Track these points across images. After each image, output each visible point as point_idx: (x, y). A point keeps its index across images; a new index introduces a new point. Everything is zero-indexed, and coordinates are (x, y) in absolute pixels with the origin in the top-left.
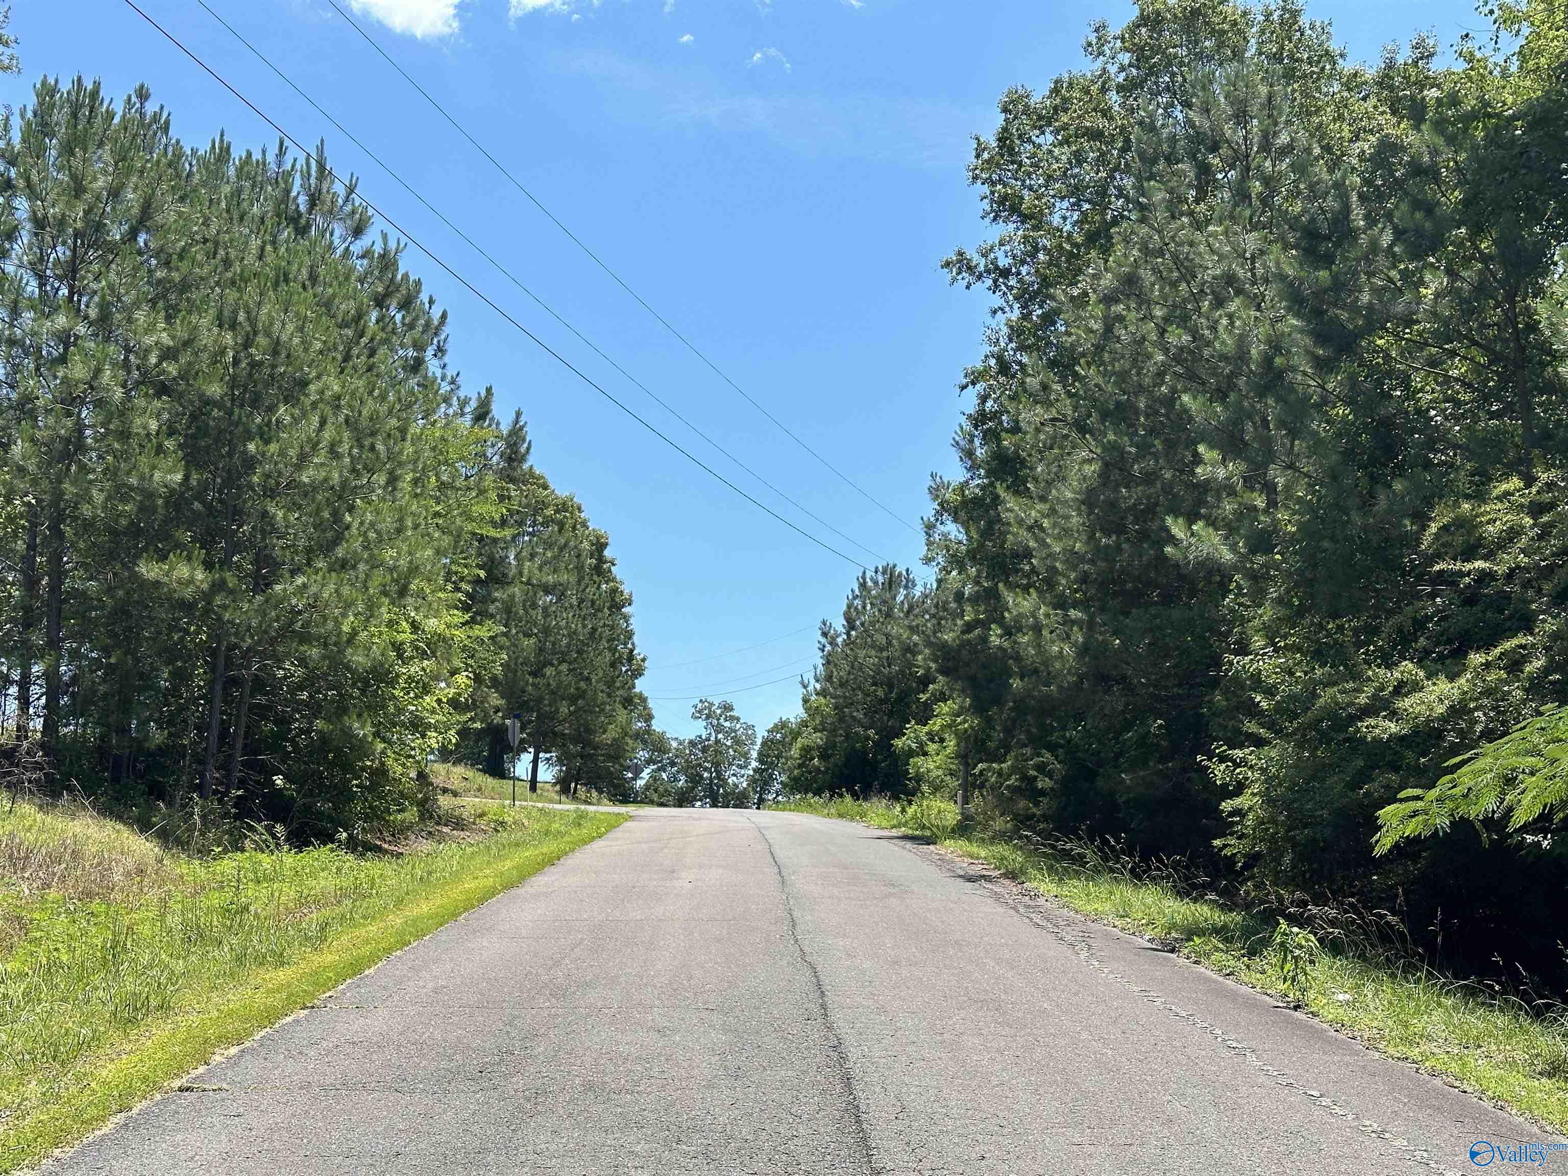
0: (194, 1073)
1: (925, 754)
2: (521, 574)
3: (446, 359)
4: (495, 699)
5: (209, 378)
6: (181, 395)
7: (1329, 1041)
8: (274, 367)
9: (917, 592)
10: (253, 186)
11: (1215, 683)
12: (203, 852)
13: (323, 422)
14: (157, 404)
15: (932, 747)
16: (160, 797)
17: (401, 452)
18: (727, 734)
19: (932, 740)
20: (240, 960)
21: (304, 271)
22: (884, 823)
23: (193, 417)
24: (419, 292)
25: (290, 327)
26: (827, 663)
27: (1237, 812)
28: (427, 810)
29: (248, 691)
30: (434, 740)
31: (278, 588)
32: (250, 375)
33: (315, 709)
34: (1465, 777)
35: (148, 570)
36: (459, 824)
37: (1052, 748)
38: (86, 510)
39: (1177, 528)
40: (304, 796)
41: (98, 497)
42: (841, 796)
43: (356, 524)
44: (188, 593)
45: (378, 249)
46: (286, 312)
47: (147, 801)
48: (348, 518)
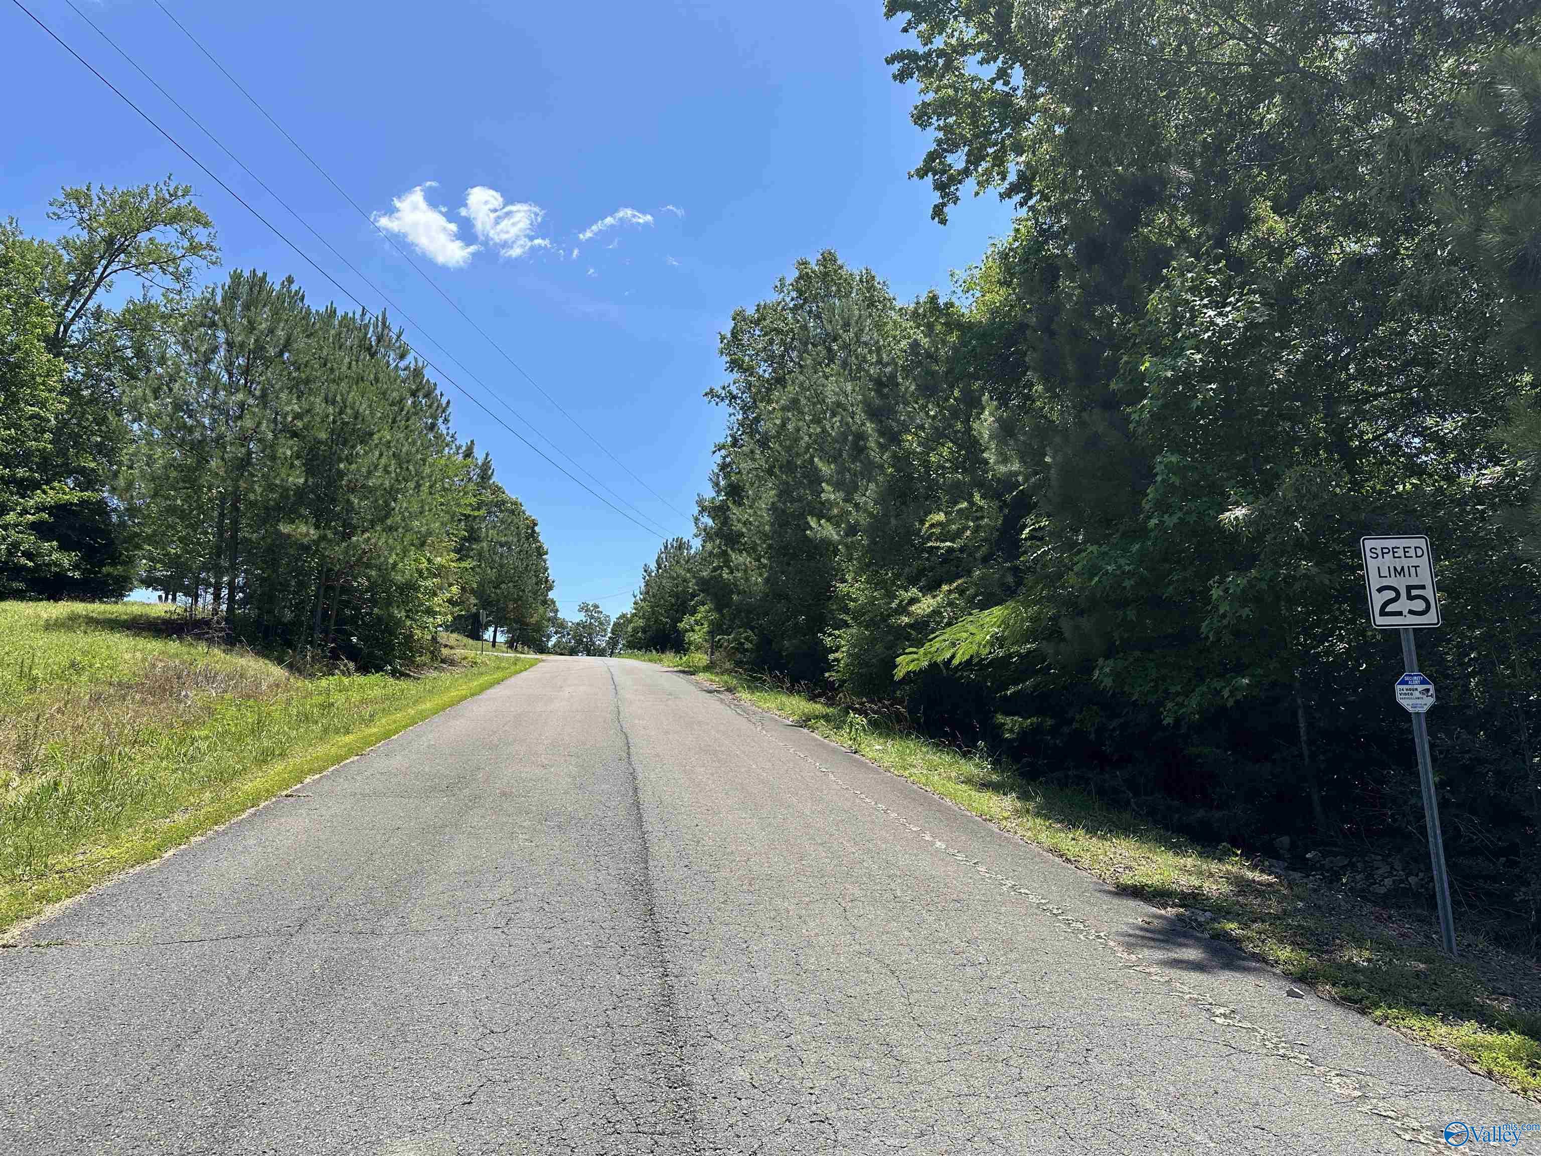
0: (294, 788)
1: (693, 631)
2: (488, 536)
3: (450, 425)
4: (473, 600)
5: (320, 431)
6: (304, 437)
7: (868, 768)
8: (355, 425)
9: (692, 552)
10: (348, 331)
11: (830, 598)
12: (312, 676)
13: (381, 455)
14: (291, 442)
15: (697, 628)
16: (290, 647)
17: (422, 472)
18: (596, 619)
19: (697, 624)
20: (326, 730)
21: (372, 376)
22: (671, 665)
23: (311, 450)
24: (435, 389)
25: (364, 406)
26: (647, 585)
27: (836, 660)
28: (434, 656)
29: (337, 593)
30: (439, 619)
31: (354, 539)
32: (342, 429)
33: (374, 602)
34: (936, 645)
35: (285, 528)
36: (452, 663)
37: (752, 629)
38: (252, 497)
39: (813, 523)
40: (368, 648)
41: (259, 490)
42: (651, 651)
43: (397, 509)
44: (305, 541)
45: (412, 366)
46: (363, 397)
47: (282, 649)
48: (393, 504)
